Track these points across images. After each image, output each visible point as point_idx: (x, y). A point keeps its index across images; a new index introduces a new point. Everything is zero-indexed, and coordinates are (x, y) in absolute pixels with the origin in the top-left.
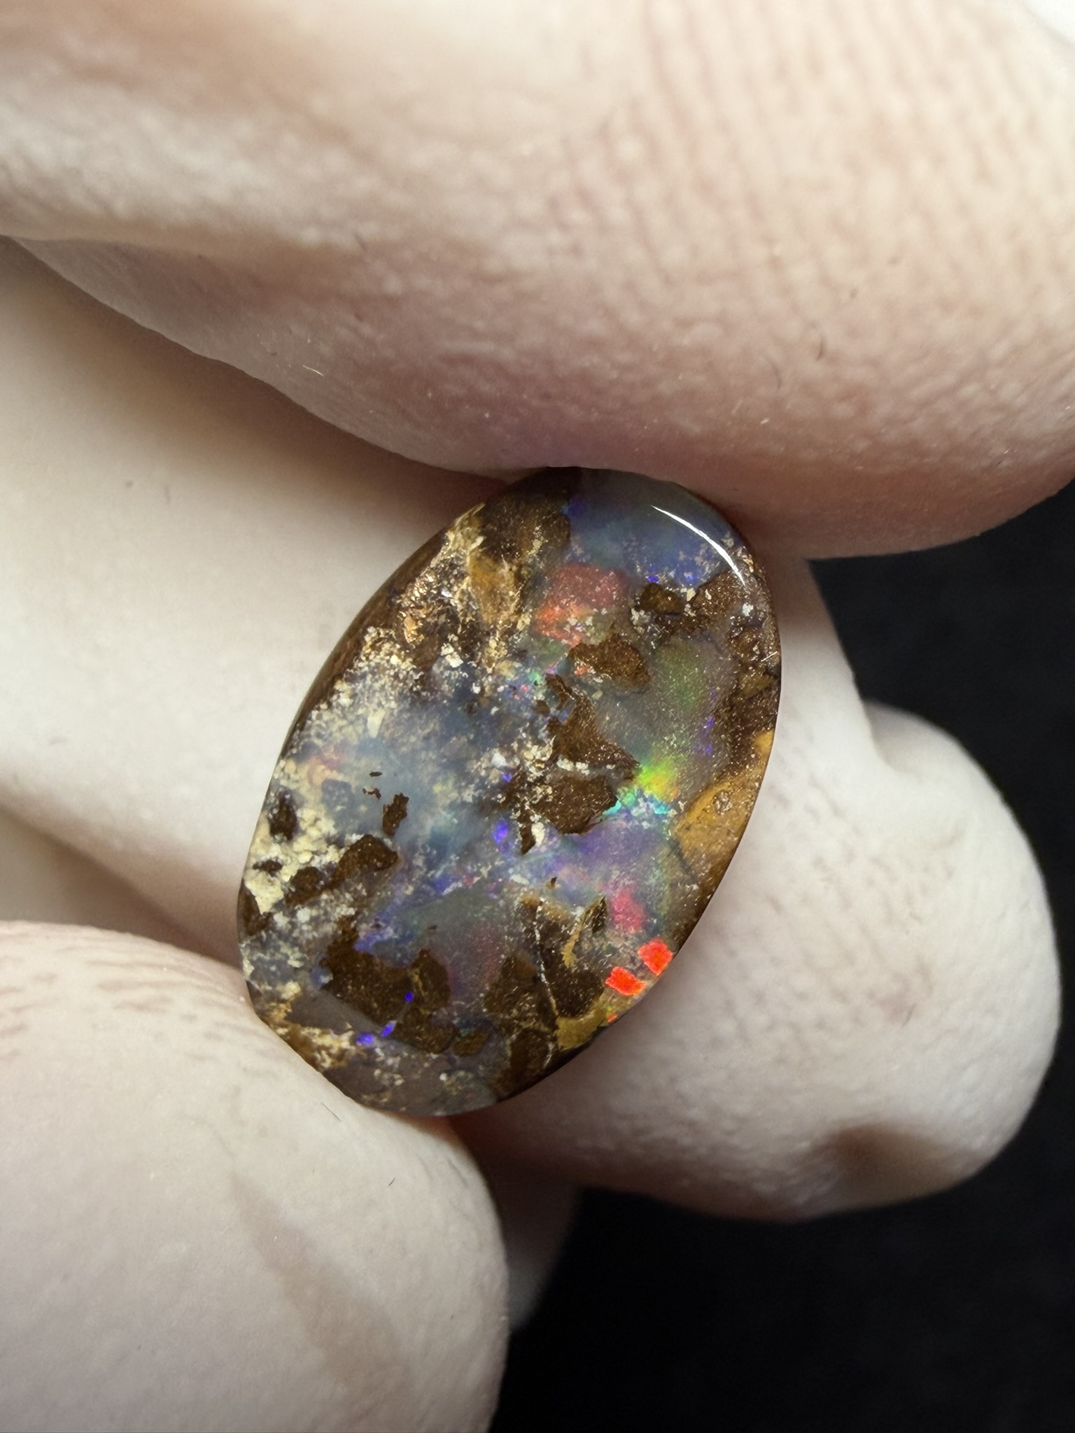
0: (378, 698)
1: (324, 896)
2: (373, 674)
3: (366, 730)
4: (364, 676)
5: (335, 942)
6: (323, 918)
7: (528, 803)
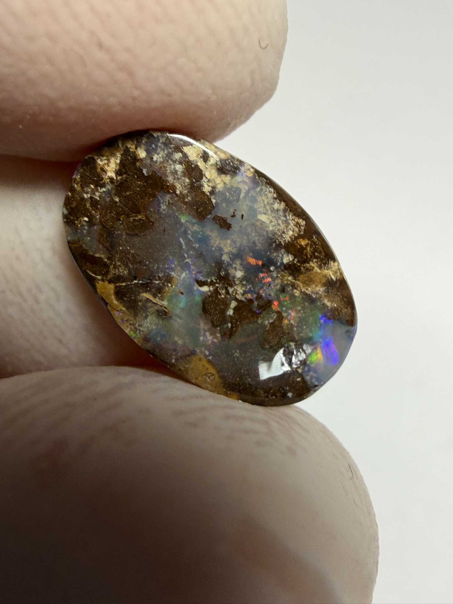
0: (274, 221)
1: (187, 180)
2: (285, 221)
3: (260, 213)
4: (285, 216)
5: (164, 180)
6: (176, 176)
7: (219, 286)
